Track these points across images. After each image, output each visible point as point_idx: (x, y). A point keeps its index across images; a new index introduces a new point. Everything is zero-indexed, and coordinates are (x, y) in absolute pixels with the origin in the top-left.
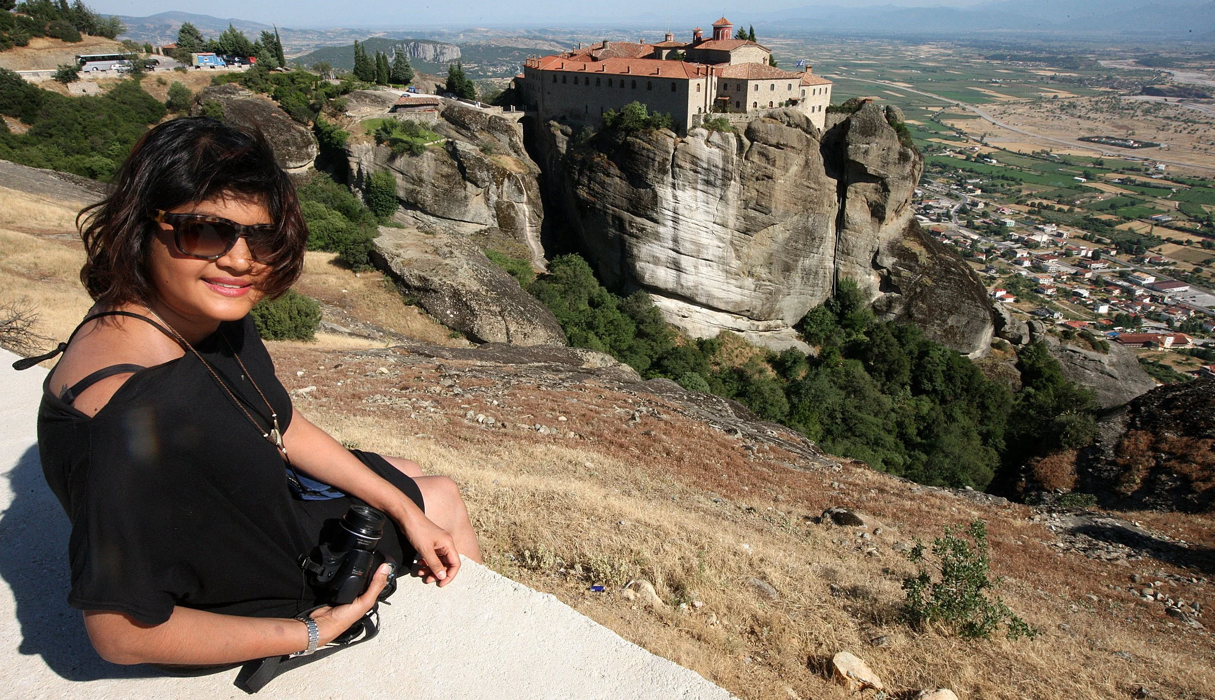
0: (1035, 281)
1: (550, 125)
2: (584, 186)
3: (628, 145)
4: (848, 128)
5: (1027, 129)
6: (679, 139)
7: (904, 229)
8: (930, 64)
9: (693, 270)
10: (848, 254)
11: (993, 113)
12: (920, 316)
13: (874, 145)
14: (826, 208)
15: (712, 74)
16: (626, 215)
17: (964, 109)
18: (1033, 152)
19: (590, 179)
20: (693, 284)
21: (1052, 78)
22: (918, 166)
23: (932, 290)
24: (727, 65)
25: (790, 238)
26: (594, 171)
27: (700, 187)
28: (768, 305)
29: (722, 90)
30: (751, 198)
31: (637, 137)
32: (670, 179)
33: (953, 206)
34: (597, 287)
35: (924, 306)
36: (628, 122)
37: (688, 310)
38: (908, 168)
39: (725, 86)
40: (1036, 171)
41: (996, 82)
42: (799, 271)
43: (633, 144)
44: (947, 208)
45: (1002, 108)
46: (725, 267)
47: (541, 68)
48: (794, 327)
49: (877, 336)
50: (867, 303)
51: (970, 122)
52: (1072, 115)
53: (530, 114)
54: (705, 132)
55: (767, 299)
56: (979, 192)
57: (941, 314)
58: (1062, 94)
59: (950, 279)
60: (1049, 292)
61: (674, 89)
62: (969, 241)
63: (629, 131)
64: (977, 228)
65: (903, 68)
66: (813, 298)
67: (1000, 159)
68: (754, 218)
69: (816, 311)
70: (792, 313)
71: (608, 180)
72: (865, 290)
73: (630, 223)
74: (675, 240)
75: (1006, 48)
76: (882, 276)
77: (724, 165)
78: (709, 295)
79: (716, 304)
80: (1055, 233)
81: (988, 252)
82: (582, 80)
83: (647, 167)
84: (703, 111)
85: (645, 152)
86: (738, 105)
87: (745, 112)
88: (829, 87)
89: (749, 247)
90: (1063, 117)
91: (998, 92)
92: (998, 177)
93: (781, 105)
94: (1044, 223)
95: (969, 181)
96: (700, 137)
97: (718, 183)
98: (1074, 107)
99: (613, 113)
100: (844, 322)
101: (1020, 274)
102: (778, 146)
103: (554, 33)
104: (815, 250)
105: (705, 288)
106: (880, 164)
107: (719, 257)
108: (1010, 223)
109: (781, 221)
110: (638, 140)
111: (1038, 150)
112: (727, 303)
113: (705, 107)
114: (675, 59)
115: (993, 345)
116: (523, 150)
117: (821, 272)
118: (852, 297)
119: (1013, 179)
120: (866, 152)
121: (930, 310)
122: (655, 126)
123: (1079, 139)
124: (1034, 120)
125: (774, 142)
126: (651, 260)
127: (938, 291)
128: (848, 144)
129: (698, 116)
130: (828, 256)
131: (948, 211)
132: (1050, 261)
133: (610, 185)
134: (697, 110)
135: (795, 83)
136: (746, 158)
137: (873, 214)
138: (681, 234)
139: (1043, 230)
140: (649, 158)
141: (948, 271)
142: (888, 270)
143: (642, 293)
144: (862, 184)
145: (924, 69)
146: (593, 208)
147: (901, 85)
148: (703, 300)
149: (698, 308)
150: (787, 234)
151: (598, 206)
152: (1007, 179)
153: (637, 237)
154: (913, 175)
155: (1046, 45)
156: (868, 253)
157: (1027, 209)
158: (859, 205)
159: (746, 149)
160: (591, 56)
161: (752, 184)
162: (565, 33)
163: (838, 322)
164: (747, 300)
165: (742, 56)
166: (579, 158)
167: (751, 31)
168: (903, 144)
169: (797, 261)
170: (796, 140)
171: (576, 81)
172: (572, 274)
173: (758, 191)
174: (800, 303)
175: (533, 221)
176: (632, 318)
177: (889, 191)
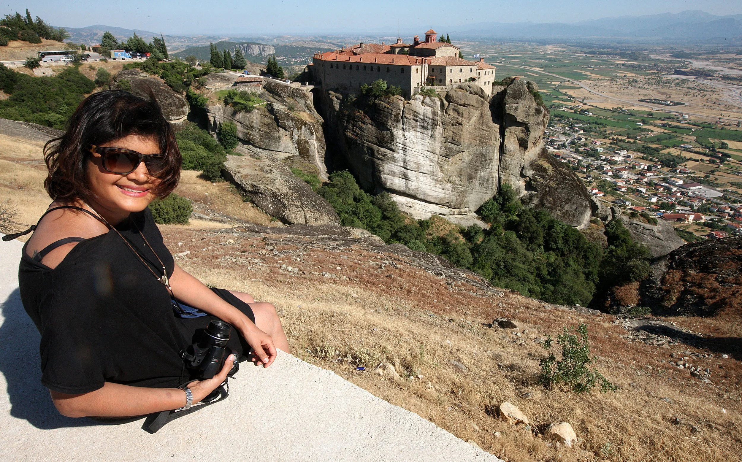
0: (615, 183)
1: (329, 94)
2: (350, 129)
3: (375, 105)
4: (506, 95)
5: (609, 95)
6: (406, 102)
7: (539, 154)
8: (553, 57)
9: (415, 179)
10: (506, 169)
11: (589, 85)
12: (549, 205)
13: (521, 104)
14: (493, 141)
15: (425, 63)
16: (375, 147)
17: (573, 83)
18: (613, 108)
19: (353, 126)
20: (415, 187)
21: (623, 65)
22: (546, 117)
23: (555, 190)
24: (434, 57)
25: (472, 160)
26: (356, 121)
27: (418, 130)
28: (460, 199)
29: (431, 72)
30: (449, 136)
31: (381, 100)
32: (401, 125)
33: (567, 140)
34: (359, 190)
35: (551, 199)
36: (375, 92)
37: (413, 203)
38: (541, 118)
39: (433, 69)
40: (614, 119)
41: (591, 67)
42: (478, 179)
43: (379, 104)
44: (564, 141)
45: (595, 83)
46: (434, 177)
47: (323, 59)
48: (475, 212)
49: (524, 217)
50: (518, 197)
51: (576, 90)
52: (635, 87)
53: (318, 87)
54: (421, 97)
55: (459, 196)
56: (582, 132)
57: (561, 203)
58: (629, 74)
59: (566, 183)
60: (623, 190)
61: (402, 72)
62: (577, 161)
63: (376, 97)
64: (581, 153)
65: (537, 59)
66: (486, 195)
67: (594, 112)
68: (451, 148)
69: (488, 203)
70: (474, 204)
71: (364, 126)
72: (517, 190)
73: (378, 151)
74: (405, 162)
75: (596, 47)
76: (526, 181)
77: (433, 117)
78: (425, 194)
79: (429, 199)
80: (626, 156)
81: (588, 167)
82: (348, 67)
83: (387, 118)
84: (420, 85)
85: (386, 109)
87: (445, 85)
88: (494, 70)
89: (448, 165)
90: (630, 88)
91: (592, 73)
92: (593, 123)
93: (466, 81)
94: (620, 150)
95: (576, 125)
96: (418, 100)
97: (430, 127)
98: (636, 82)
99: (366, 86)
100: (505, 209)
101: (606, 180)
102: (464, 105)
103: (331, 39)
104: (487, 167)
105: (423, 190)
106: (524, 115)
107: (431, 171)
108: (600, 150)
109: (467, 150)
110: (382, 102)
111: (615, 107)
112: (436, 198)
113: (421, 82)
114: (403, 54)
115: (591, 221)
116: (313, 109)
117: (491, 180)
118: (509, 194)
119: (601, 124)
120: (516, 109)
121: (554, 201)
122: (391, 94)
123: (639, 101)
124: (613, 89)
125: (462, 103)
126: (390, 173)
127: (559, 190)
128: (506, 104)
129: (417, 88)
130: (494, 170)
131: (564, 143)
132: (624, 172)
133: (366, 129)
134: (417, 84)
135: (474, 68)
136: (446, 112)
137: (521, 145)
138: (408, 158)
139: (619, 154)
140: (388, 112)
141: (564, 178)
142: (530, 178)
143: (386, 193)
144: (514, 127)
145: (550, 60)
146: (356, 143)
147: (536, 69)
148: (421, 197)
149: (419, 202)
150: (471, 157)
151: (358, 142)
152: (598, 124)
153: (382, 160)
154: (544, 122)
155: (619, 45)
156: (518, 168)
157: (610, 141)
158: (512, 140)
159: (446, 107)
160: (353, 52)
161: (450, 128)
162: (337, 38)
163: (501, 209)
164: (447, 196)
165: (443, 52)
166: (347, 113)
167: (448, 37)
168: (538, 104)
169: (476, 173)
170: (475, 102)
171: (344, 67)
172: (343, 182)
173: (453, 132)
174: (478, 198)
175: (320, 151)
176: (380, 208)
177: (530, 132)
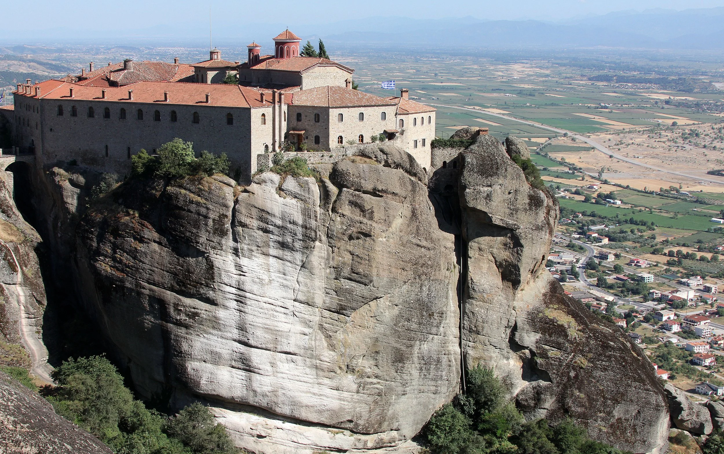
0: (688, 349)
1: (53, 174)
2: (106, 256)
3: (167, 197)
4: (463, 167)
5: (650, 162)
6: (240, 188)
7: (545, 295)
8: (526, 86)
9: (269, 368)
10: (478, 333)
11: (607, 144)
12: (579, 410)
13: (497, 187)
14: (444, 272)
15: (280, 101)
16: (170, 296)
17: (573, 140)
18: (661, 190)
19: (115, 247)
20: (270, 389)
21: (667, 102)
22: (552, 213)
23: (589, 373)
24: (297, 89)
25: (400, 316)
26: (120, 236)
27: (273, 251)
28: (377, 411)
29: (294, 122)
30: (344, 263)
31: (181, 186)
32: (231, 243)
33: (577, 261)
34: (131, 402)
35: (582, 395)
36: (167, 167)
37: (266, 427)
38: (542, 214)
39: (299, 117)
40: (667, 212)
41: (606, 107)
42: (416, 360)
43: (177, 196)
44: (571, 262)
45: (618, 138)
46: (314, 361)
47: (40, 96)
48: (414, 439)
49: (529, 441)
50: (508, 397)
51: (583, 154)
52: (696, 145)
53: (26, 159)
54: (276, 178)
55: (376, 402)
56: (606, 241)
57: (604, 404)
58: (681, 121)
59: (610, 357)
60: (707, 362)
61: (230, 121)
62: (604, 305)
63: (169, 179)
64: (611, 287)
65: (494, 90)
66: (437, 396)
67: (625, 199)
68: (350, 292)
69: (443, 414)
70: (410, 419)
71: (141, 247)
72: (504, 380)
73: (176, 306)
74: (242, 328)
75: (610, 68)
76: (523, 359)
77: (305, 221)
78: (294, 403)
79: (304, 415)
80: (701, 288)
81: (628, 316)
82: (99, 112)
83: (198, 227)
84: (270, 149)
85: (193, 207)
86: (317, 140)
87: (328, 150)
88: (433, 115)
89: (345, 332)
90: (688, 147)
91: (609, 119)
92: (626, 221)
93: (374, 139)
94: (688, 276)
95: (593, 228)
96: (269, 184)
97: (298, 245)
98: (697, 135)
99: (145, 155)
100: (481, 426)
101: (670, 342)
102: (375, 193)
103: (33, 51)
104: (434, 330)
105: (289, 393)
106: (507, 211)
107: (305, 348)
108: (649, 277)
109: (386, 293)
110: (183, 191)
111: (666, 187)
112: (320, 412)
113: (274, 144)
114: (225, 83)
115: (672, 440)
116: (15, 210)
117: (444, 360)
118: (488, 391)
119: (644, 224)
120: (488, 197)
121: (590, 399)
122: (205, 171)
123: (709, 173)
124: (656, 151)
125: (369, 187)
126: (208, 357)
127: (598, 373)
128: (465, 187)
129: (266, 157)
130: (451, 338)
131: (573, 267)
132: (702, 323)
133: (145, 254)
134: (263, 148)
135: (390, 111)
136: (334, 210)
137: (504, 277)
138: (249, 318)
139: (688, 285)
140: (199, 214)
141: (605, 347)
142: (531, 351)
143: (200, 406)
144: (487, 239)
145: (520, 92)
146: (122, 288)
147: (495, 112)
148: (286, 410)
149: (278, 423)
150: (396, 311)
151: (128, 285)
152: (636, 223)
153: (187, 327)
154: (549, 224)
155: (654, 64)
156: (503, 329)
157: (666, 259)
158: (485, 266)
159: (333, 198)
160: (108, 80)
161: (344, 245)
162: (50, 51)
163: (474, 427)
164: (347, 406)
165: (316, 78)
166: (99, 218)
167: (321, 47)
168: (533, 186)
169: (411, 346)
170: (398, 184)
171: (91, 114)
172: (94, 385)
173: (352, 254)
174: (419, 404)
175: (32, 310)
176: (186, 443)
177: (522, 246)
